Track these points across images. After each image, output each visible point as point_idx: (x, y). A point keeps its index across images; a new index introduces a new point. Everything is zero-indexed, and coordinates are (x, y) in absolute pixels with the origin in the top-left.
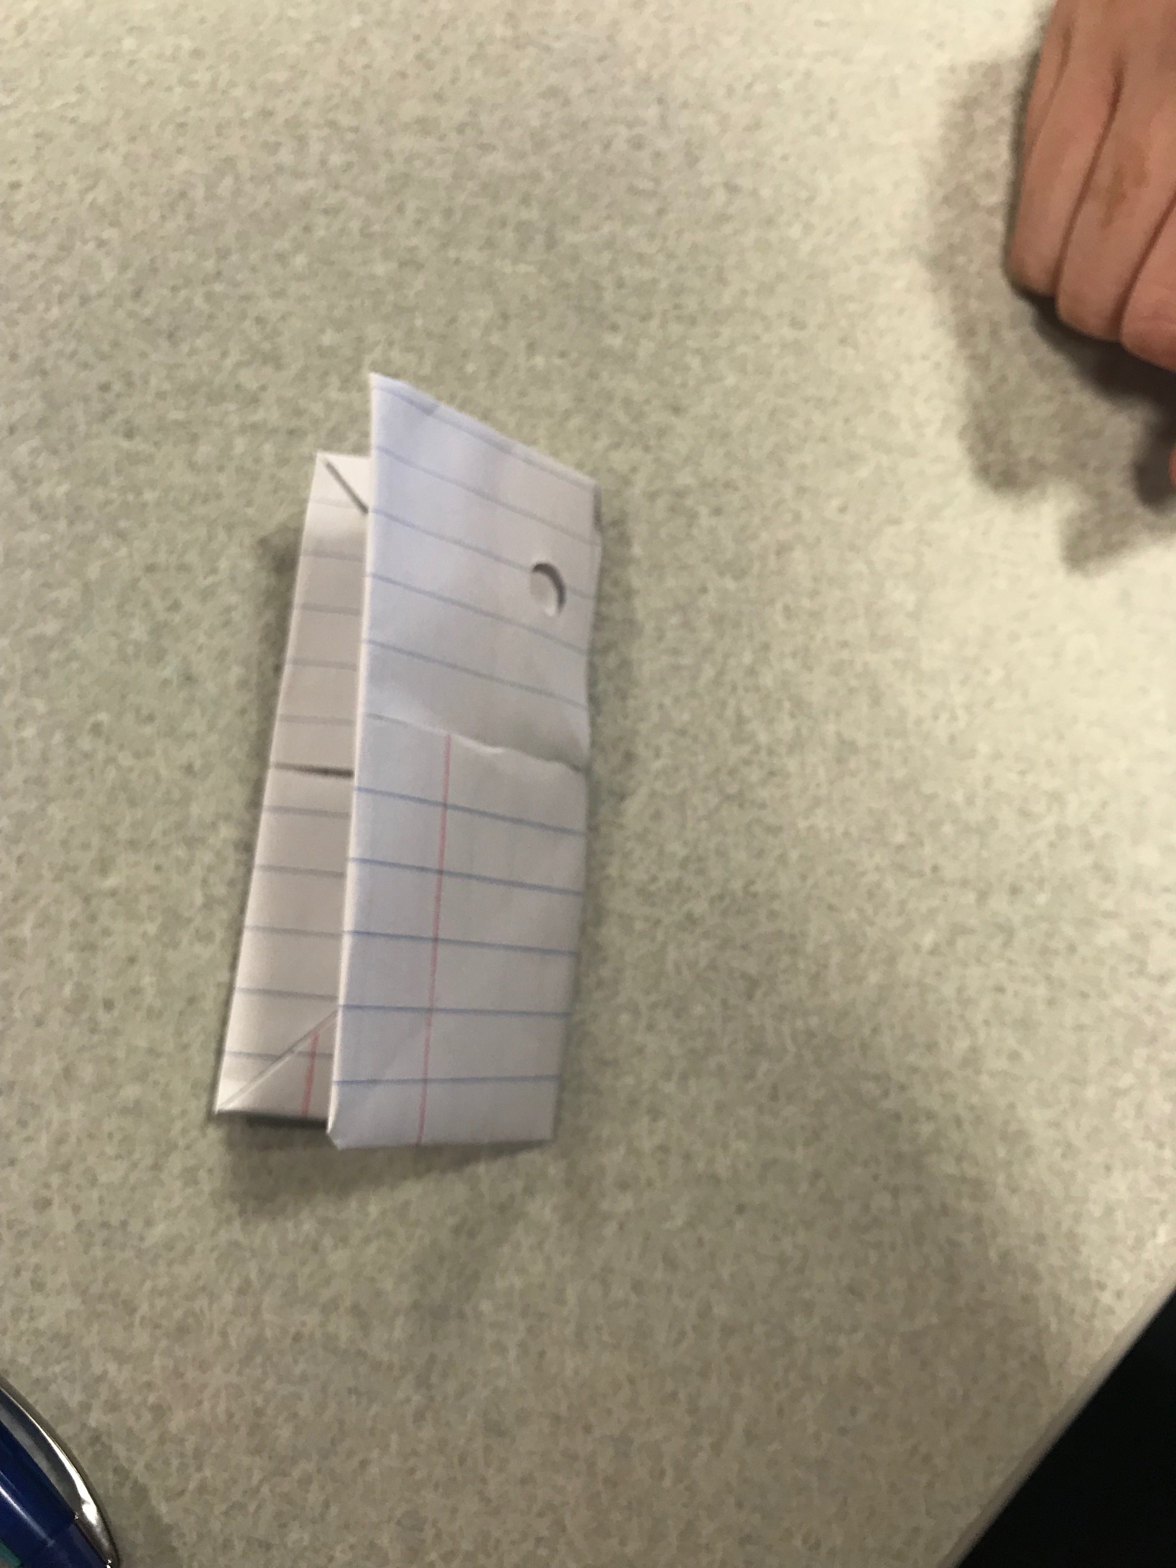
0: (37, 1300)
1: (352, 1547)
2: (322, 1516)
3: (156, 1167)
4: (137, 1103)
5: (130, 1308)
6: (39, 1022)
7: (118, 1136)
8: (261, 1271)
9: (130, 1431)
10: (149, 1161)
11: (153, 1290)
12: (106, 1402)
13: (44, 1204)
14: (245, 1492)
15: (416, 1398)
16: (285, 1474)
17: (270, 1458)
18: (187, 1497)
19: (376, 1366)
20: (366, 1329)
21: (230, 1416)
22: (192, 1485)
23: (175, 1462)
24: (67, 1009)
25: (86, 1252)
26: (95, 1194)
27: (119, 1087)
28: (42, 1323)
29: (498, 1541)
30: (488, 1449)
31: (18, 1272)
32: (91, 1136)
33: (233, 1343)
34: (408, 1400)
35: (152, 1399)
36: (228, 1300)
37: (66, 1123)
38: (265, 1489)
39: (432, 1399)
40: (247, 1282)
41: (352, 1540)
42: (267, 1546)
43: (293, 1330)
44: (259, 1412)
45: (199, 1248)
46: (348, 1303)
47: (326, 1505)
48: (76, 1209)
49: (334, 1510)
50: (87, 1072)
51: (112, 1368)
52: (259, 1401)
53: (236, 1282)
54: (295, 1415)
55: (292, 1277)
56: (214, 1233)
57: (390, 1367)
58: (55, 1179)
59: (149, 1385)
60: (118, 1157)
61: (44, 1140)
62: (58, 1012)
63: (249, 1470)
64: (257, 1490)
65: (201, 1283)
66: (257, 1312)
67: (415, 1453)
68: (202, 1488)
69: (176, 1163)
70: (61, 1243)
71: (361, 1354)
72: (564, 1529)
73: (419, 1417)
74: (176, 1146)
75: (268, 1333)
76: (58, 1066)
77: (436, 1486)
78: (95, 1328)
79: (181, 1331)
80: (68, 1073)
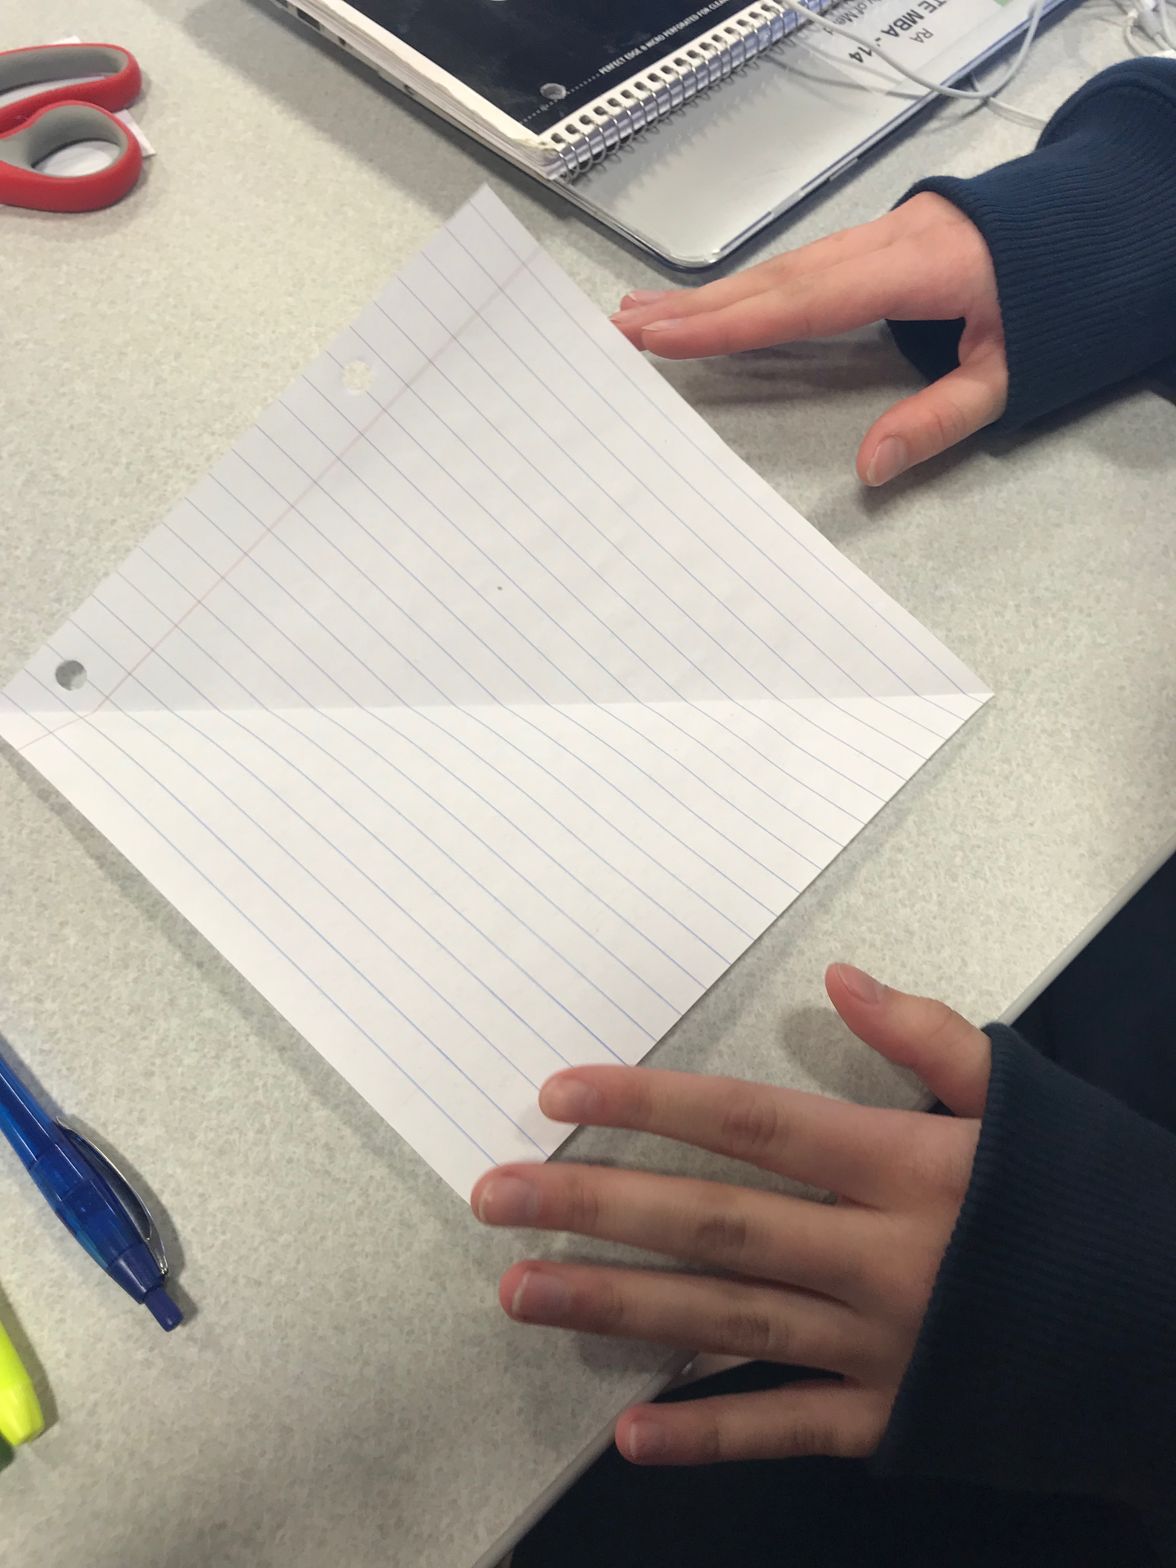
0: (141, 1129)
1: (311, 1288)
2: (295, 1268)
3: (217, 1057)
4: (210, 1020)
5: (193, 1137)
6: (159, 973)
7: (197, 1039)
8: (272, 1121)
9: (185, 1208)
10: (213, 1054)
11: (207, 1127)
12: (173, 1190)
13: (149, 1074)
14: (250, 1249)
15: (359, 1202)
16: (274, 1241)
17: (267, 1230)
18: (214, 1250)
19: (336, 1180)
20: (332, 1158)
21: (245, 1204)
22: (218, 1243)
23: (210, 1228)
24: (177, 967)
25: (171, 1104)
26: (180, 1070)
27: (201, 1011)
28: (141, 1142)
29: (402, 1292)
30: (401, 1235)
31: (131, 1112)
32: (181, 1038)
33: (251, 1161)
34: (354, 1202)
35: (200, 1190)
36: (251, 1135)
37: (169, 1029)
38: (262, 1248)
39: (369, 1203)
40: (263, 1125)
41: (312, 1284)
42: (259, 1284)
43: (287, 1157)
44: (262, 1203)
45: (236, 1105)
46: (323, 1141)
47: (298, 1262)
48: (168, 1078)
49: (301, 1266)
50: (183, 1002)
51: (179, 1170)
52: (263, 1196)
53: (257, 1126)
54: (284, 1207)
55: (291, 1125)
56: (246, 1097)
57: (345, 1182)
58: (158, 1061)
59: (199, 1182)
60: (196, 1050)
61: (154, 1037)
62: (171, 968)
63: (253, 1237)
64: (256, 1250)
65: (236, 1125)
66: (267, 1144)
67: (355, 1234)
68: (224, 1243)
69: (230, 1055)
70: (157, 1097)
71: (328, 1173)
72: (444, 1289)
73: (360, 1213)
74: (230, 1046)
75: (273, 1157)
76: (167, 997)
77: (367, 1256)
78: (172, 1146)
79: (222, 1152)
80: (172, 1002)
